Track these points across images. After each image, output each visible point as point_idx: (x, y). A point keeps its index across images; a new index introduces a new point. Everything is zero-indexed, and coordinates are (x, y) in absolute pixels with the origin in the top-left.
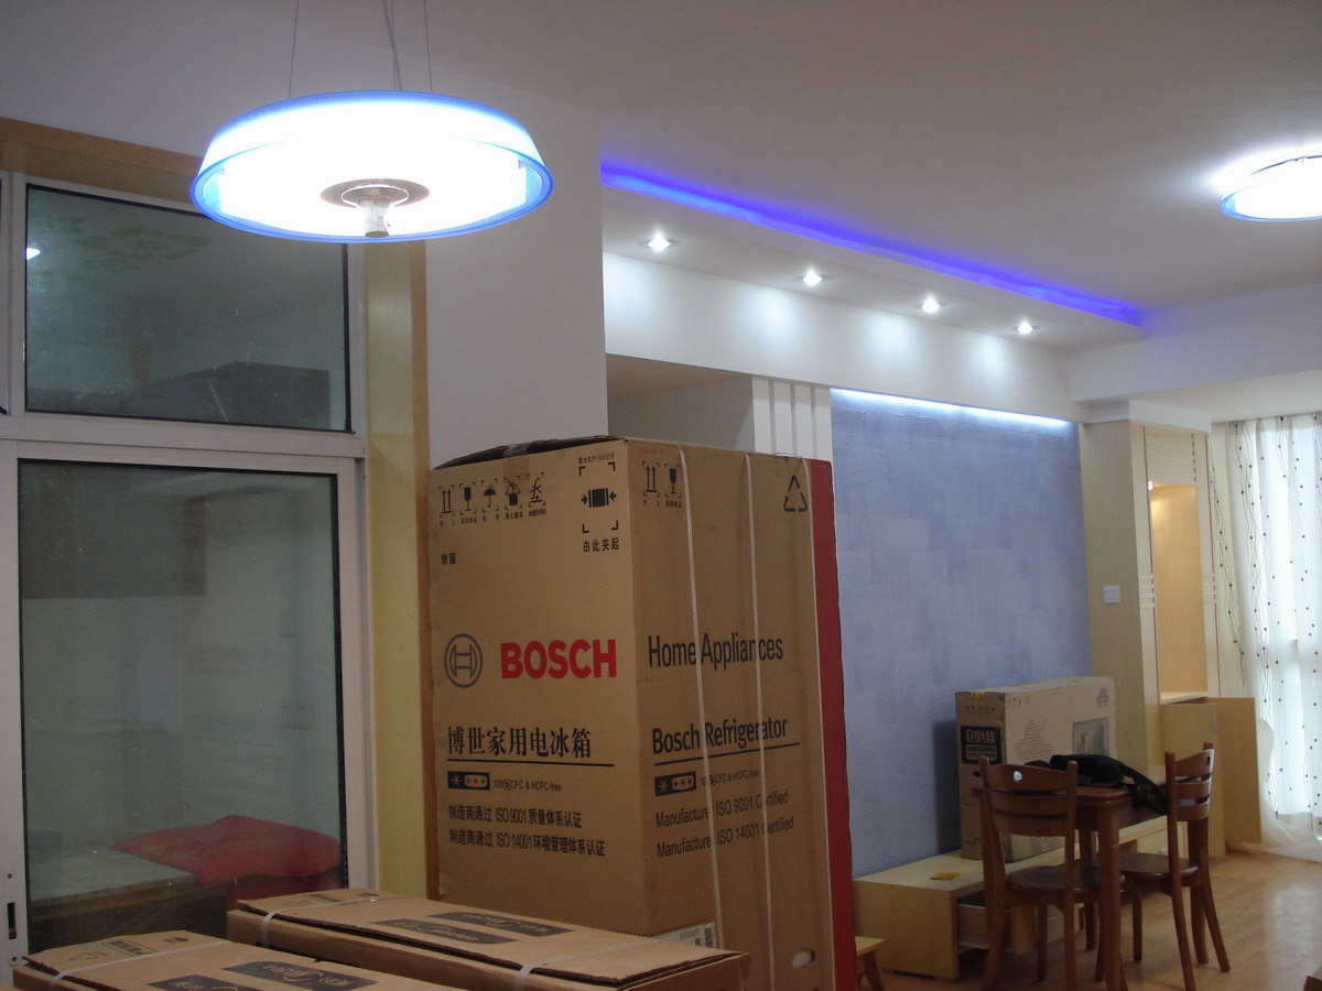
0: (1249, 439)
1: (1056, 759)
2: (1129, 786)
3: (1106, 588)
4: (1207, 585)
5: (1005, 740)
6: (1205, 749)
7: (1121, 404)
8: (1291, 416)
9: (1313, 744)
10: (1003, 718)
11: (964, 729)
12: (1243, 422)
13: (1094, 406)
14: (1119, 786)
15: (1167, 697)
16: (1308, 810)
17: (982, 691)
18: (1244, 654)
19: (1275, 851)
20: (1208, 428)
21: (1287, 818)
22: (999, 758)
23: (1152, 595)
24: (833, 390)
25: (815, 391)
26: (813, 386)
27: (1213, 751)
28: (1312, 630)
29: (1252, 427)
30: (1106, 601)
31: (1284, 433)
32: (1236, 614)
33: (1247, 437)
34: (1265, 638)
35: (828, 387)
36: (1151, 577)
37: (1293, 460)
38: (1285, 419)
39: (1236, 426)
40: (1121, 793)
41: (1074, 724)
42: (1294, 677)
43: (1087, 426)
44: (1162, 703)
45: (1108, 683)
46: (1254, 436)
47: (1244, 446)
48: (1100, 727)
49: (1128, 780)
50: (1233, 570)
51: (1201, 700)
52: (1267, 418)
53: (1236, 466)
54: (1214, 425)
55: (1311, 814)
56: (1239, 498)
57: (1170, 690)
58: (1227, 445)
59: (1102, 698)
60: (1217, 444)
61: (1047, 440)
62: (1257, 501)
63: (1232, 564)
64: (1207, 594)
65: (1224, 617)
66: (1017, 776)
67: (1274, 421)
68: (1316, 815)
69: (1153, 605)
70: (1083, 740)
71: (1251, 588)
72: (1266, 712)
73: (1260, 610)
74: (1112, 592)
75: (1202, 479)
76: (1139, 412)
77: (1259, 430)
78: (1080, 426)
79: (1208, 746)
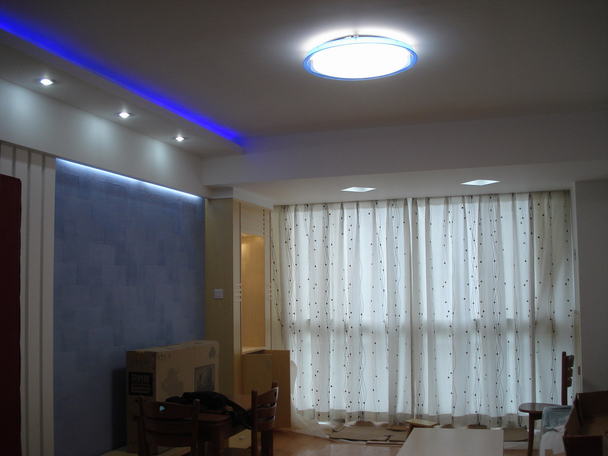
0: (291, 215)
1: (186, 395)
2: (230, 413)
3: (216, 290)
4: (267, 289)
5: (155, 380)
6: (272, 388)
7: (229, 189)
8: (312, 204)
9: (317, 374)
10: (154, 367)
11: (130, 374)
12: (288, 206)
13: (214, 189)
14: (224, 412)
15: (246, 350)
16: (312, 408)
17: (142, 350)
18: (283, 326)
19: (297, 431)
20: (272, 208)
21: (302, 413)
22: (152, 393)
23: (240, 295)
24: (57, 159)
25: (46, 158)
26: (44, 155)
27: (278, 388)
28: (317, 315)
29: (292, 209)
30: (215, 298)
31: (308, 213)
32: (280, 305)
33: (290, 214)
34: (294, 318)
35: (54, 157)
36: (240, 285)
37: (312, 227)
38: (309, 206)
39: (285, 208)
40: (226, 417)
41: (196, 369)
42: (308, 339)
43: (210, 200)
44: (243, 354)
45: (215, 344)
46: (293, 214)
47: (288, 218)
48: (210, 368)
49: (230, 409)
50: (279, 283)
51: (262, 352)
52: (300, 205)
53: (284, 229)
54: (275, 207)
55: (314, 410)
56: (284, 245)
57: (246, 346)
58: (279, 216)
59: (212, 353)
60: (275, 216)
61: (187, 204)
62: (293, 247)
63: (279, 278)
64: (267, 294)
65: (274, 306)
66: (162, 408)
67: (303, 207)
68: (317, 410)
69: (240, 300)
70: (200, 377)
71: (288, 292)
72: (294, 358)
73: (292, 304)
74: (219, 293)
75: (267, 233)
76: (239, 195)
77: (296, 210)
78: (206, 200)
79: (274, 385)
